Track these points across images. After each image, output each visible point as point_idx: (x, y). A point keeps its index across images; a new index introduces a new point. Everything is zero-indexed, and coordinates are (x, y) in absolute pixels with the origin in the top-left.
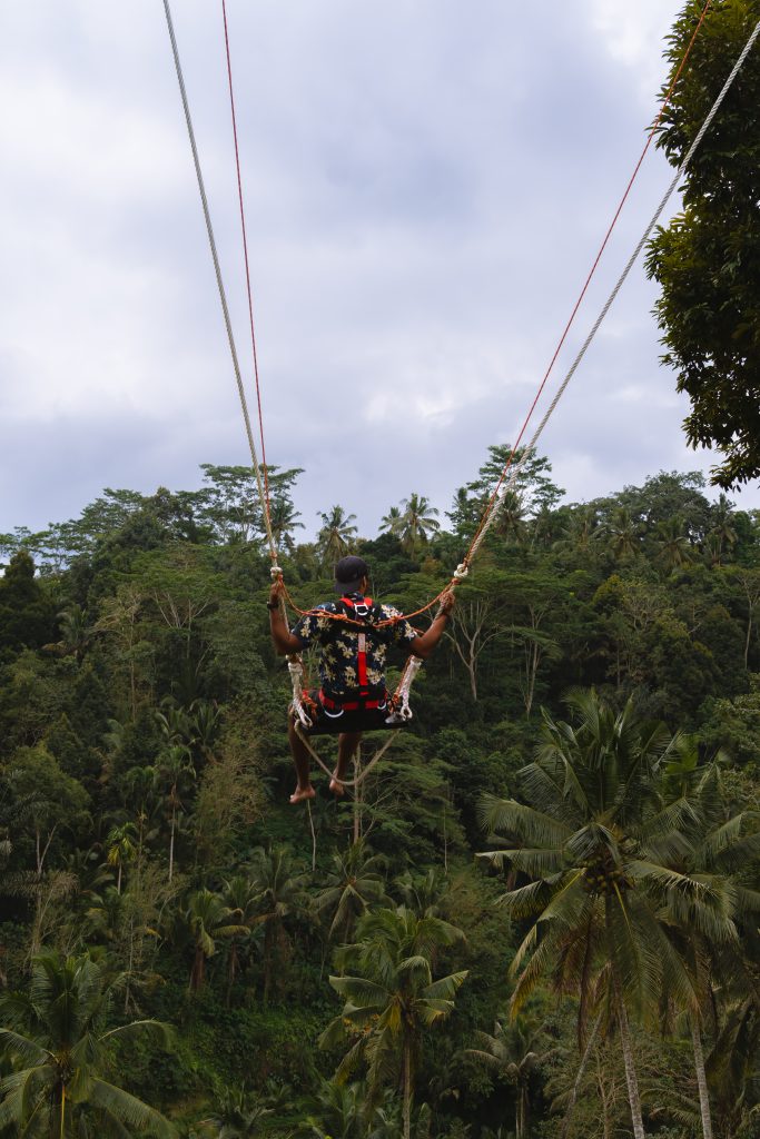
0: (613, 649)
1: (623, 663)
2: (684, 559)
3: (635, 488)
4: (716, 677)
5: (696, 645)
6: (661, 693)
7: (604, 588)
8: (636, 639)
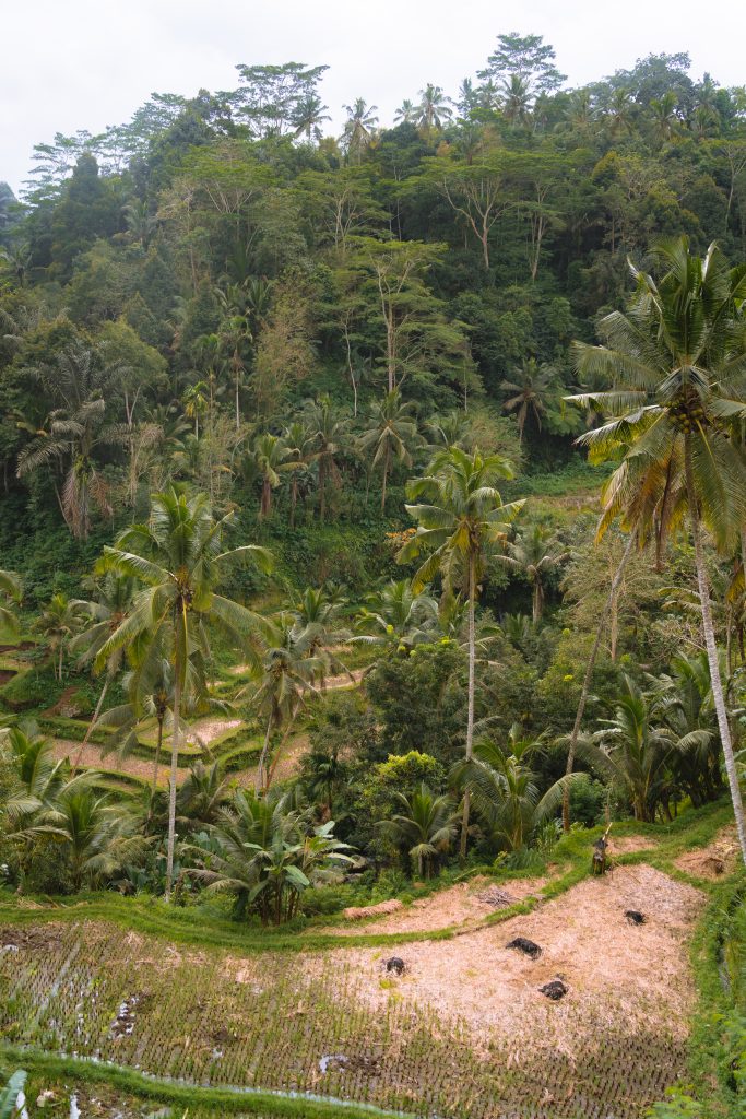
0: (608, 218)
3: (625, 72)
5: (684, 212)
7: (602, 164)
8: (631, 209)
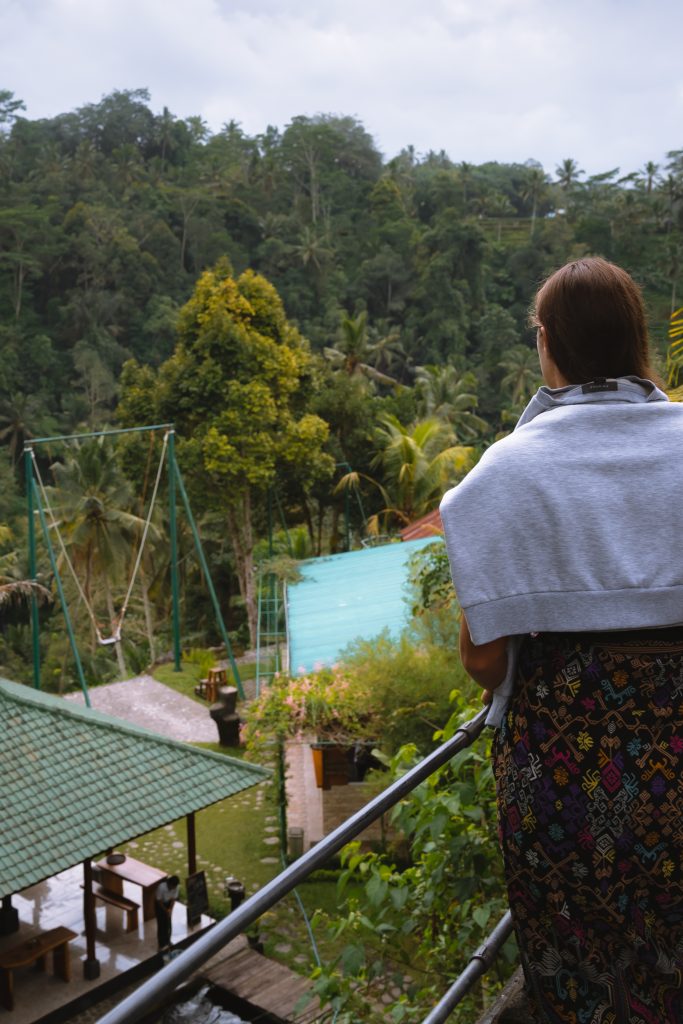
1: (89, 272)
2: (134, 180)
4: (160, 279)
6: (119, 296)
